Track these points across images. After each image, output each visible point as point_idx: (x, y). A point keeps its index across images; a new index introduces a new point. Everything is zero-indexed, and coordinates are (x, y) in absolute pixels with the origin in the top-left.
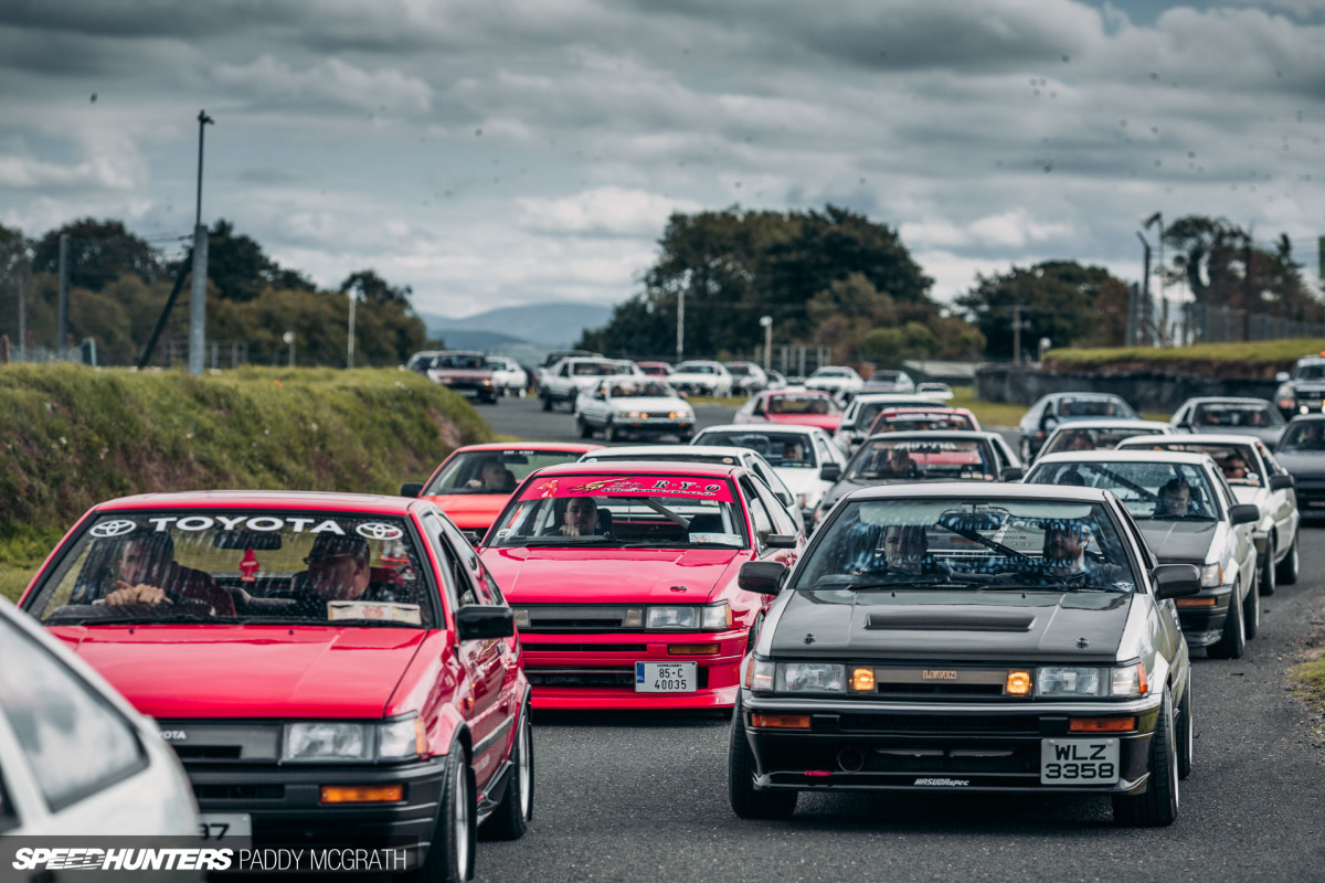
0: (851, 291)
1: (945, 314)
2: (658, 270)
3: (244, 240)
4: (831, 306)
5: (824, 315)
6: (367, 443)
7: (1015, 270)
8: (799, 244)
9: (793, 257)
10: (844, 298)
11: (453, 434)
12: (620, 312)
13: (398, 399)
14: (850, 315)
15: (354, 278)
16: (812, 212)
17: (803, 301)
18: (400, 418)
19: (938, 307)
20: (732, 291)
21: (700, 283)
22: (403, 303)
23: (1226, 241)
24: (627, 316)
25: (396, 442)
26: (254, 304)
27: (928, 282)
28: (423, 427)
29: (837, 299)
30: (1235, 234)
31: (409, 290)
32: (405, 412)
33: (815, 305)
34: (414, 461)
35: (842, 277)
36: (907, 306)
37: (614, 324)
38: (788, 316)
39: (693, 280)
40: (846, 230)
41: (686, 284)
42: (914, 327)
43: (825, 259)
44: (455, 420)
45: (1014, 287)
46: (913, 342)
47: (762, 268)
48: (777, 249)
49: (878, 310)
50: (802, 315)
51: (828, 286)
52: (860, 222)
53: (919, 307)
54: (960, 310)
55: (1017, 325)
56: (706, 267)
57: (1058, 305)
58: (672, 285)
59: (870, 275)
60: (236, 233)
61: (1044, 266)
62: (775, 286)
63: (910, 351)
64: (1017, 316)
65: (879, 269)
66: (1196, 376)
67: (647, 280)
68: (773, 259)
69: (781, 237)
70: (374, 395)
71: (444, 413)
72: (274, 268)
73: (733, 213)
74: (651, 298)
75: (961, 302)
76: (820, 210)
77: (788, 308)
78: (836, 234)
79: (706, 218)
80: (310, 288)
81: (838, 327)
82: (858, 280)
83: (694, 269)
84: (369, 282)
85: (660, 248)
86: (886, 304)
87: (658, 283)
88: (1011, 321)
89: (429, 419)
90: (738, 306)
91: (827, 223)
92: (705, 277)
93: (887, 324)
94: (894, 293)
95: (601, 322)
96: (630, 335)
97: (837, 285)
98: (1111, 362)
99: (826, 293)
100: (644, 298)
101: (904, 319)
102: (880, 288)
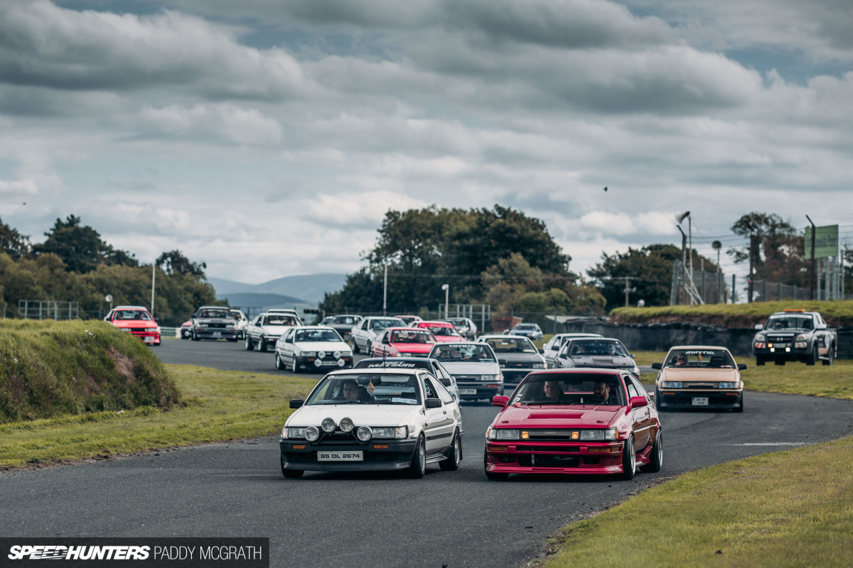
0: (512, 265)
1: (578, 282)
2: (377, 251)
3: (87, 229)
4: (499, 276)
5: (492, 283)
6: (57, 372)
7: (630, 250)
8: (475, 233)
9: (471, 241)
10: (507, 271)
11: (127, 365)
12: (351, 280)
13: (85, 341)
14: (511, 283)
15: (165, 256)
16: (485, 210)
17: (478, 273)
18: (85, 354)
19: (573, 277)
20: (430, 266)
21: (407, 259)
22: (199, 274)
23: (777, 230)
24: (356, 283)
25: (80, 371)
26: (92, 275)
27: (566, 259)
28: (104, 361)
29: (502, 272)
30: (784, 226)
31: (205, 265)
32: (89, 349)
33: (486, 276)
34: (93, 384)
35: (506, 256)
36: (550, 276)
37: (347, 288)
38: (467, 284)
39: (403, 258)
40: (509, 223)
41: (397, 260)
42: (555, 291)
43: (494, 243)
44: (130, 356)
45: (629, 263)
46: (554, 302)
47: (450, 248)
48: (460, 236)
49: (530, 279)
50: (477, 283)
51: (496, 263)
52: (519, 217)
53: (559, 277)
54: (588, 279)
55: (627, 290)
56: (412, 248)
57: (659, 275)
58: (388, 262)
59: (525, 255)
60: (81, 225)
61: (650, 248)
62: (459, 261)
63: (553, 308)
64: (628, 284)
65: (532, 251)
66: (712, 326)
67: (370, 257)
68: (457, 243)
69: (463, 227)
70: (68, 338)
71: (122, 351)
72: (109, 249)
73: (432, 210)
74: (373, 271)
75: (591, 274)
76: (490, 208)
77: (468, 277)
78: (503, 226)
79: (412, 214)
80: (133, 263)
81: (503, 291)
82: (517, 258)
83: (404, 251)
84: (176, 259)
85: (379, 235)
86: (536, 275)
87: (378, 260)
88: (624, 287)
89: (108, 356)
90: (433, 276)
91: (496, 218)
92: (411, 256)
93: (537, 290)
94: (542, 267)
95: (338, 287)
96: (358, 296)
97: (502, 261)
98: (655, 316)
99: (494, 267)
100: (368, 271)
101: (549, 286)
102: (532, 264)
